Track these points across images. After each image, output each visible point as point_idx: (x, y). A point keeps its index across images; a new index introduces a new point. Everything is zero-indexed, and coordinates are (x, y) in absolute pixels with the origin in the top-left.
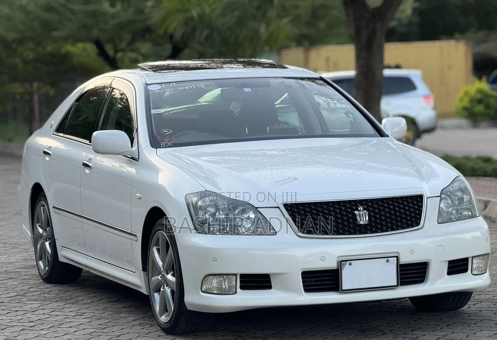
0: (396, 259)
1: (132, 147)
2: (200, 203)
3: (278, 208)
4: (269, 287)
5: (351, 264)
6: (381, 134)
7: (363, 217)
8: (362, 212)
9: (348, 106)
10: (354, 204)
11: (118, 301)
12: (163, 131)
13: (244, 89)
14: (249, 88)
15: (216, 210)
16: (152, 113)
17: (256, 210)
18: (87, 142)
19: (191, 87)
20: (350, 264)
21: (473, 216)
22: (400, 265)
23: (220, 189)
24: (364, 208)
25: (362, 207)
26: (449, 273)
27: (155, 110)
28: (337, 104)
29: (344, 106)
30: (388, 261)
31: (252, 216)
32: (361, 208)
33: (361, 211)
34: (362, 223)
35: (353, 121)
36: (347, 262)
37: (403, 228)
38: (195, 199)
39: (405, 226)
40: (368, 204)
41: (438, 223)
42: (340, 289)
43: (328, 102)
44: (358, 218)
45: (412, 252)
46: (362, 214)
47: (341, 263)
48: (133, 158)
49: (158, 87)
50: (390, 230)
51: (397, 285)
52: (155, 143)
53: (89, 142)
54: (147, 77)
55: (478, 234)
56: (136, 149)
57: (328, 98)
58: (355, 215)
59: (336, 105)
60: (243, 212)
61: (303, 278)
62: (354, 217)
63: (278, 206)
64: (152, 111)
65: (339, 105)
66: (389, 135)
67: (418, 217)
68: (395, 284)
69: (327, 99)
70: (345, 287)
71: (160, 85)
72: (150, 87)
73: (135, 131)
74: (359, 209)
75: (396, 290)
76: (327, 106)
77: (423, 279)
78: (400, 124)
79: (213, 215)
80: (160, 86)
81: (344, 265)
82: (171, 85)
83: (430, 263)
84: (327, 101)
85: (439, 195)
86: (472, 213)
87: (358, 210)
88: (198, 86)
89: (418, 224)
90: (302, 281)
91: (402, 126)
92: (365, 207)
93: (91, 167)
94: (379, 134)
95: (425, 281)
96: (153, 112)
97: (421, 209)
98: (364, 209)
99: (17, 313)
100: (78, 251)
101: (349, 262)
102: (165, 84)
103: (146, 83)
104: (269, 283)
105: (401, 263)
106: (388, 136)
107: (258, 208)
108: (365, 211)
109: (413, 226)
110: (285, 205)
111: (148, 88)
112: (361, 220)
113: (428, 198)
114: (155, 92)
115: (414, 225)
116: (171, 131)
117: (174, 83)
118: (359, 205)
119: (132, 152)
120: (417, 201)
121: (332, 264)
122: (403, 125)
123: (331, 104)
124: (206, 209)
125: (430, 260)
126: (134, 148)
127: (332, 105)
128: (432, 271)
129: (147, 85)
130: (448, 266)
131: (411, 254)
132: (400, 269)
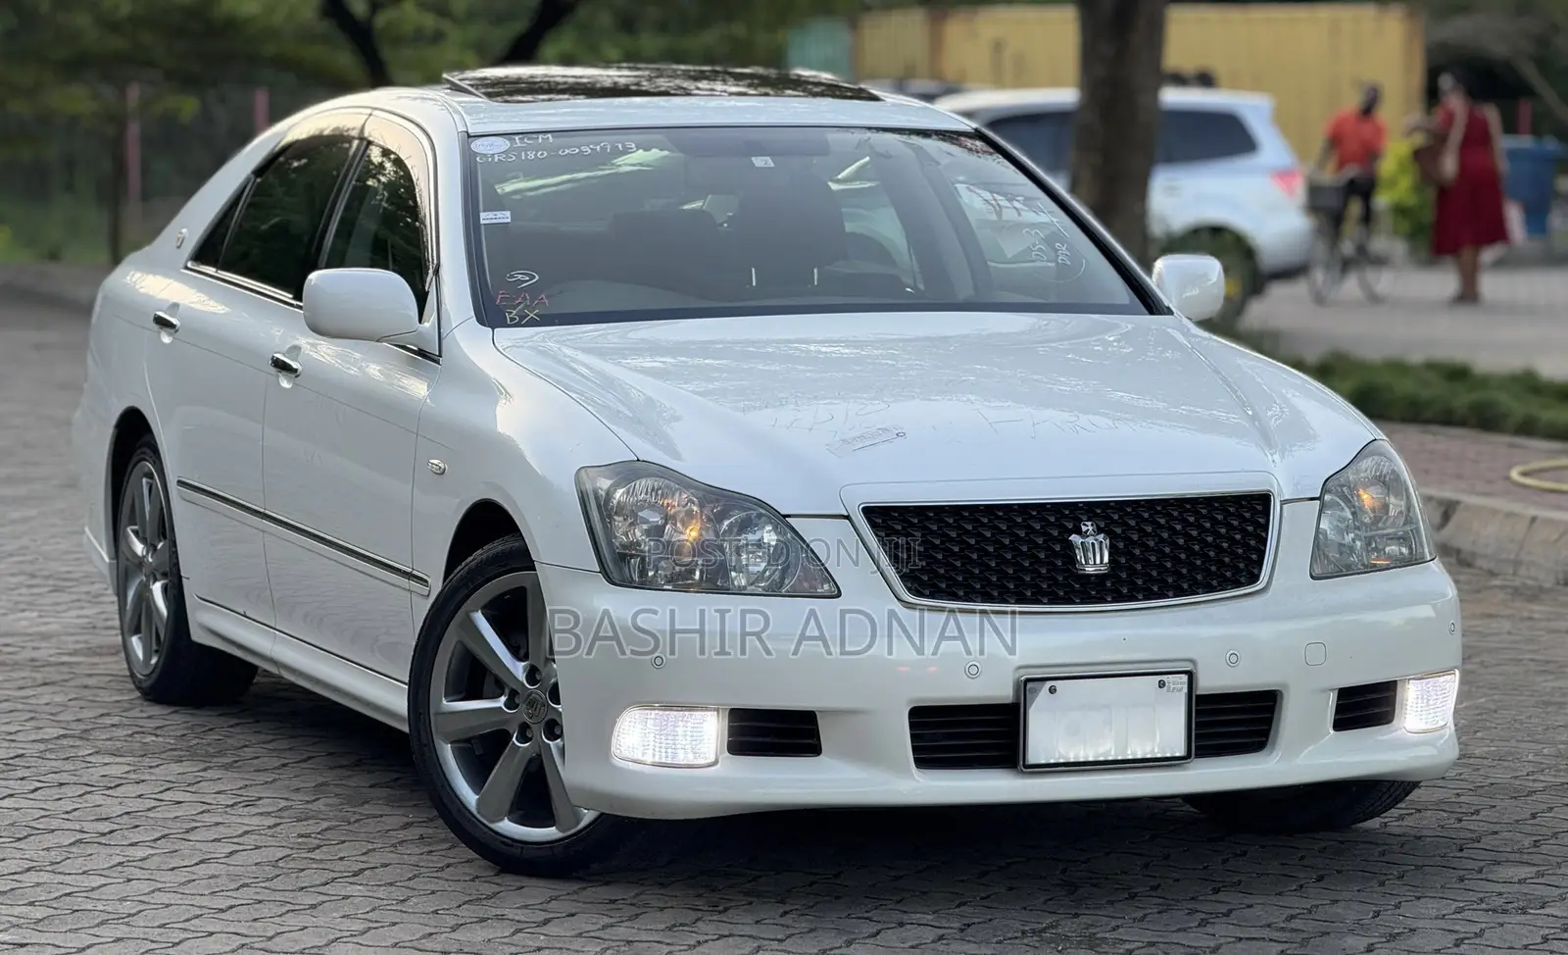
0: (1185, 678)
1: (420, 322)
2: (619, 494)
3: (847, 517)
4: (815, 750)
5: (1055, 690)
6: (1150, 304)
7: (1094, 554)
8: (1090, 540)
9: (1055, 220)
10: (1068, 515)
11: (357, 765)
12: (512, 276)
13: (753, 159)
14: (768, 158)
15: (666, 520)
16: (482, 222)
17: (781, 520)
18: (287, 296)
19: (598, 147)
20: (1052, 690)
21: (1413, 560)
22: (1198, 697)
23: (677, 456)
24: (1098, 526)
25: (1092, 525)
26: (1340, 725)
27: (491, 215)
28: (1022, 213)
29: (1043, 218)
30: (1162, 684)
31: (769, 536)
32: (1088, 527)
33: (1088, 536)
34: (1090, 570)
35: (1069, 263)
36: (1043, 685)
37: (1211, 589)
38: (605, 484)
39: (1215, 583)
40: (1111, 515)
41: (1312, 577)
42: (1021, 763)
43: (998, 204)
44: (1080, 555)
45: (1233, 660)
46: (1093, 544)
47: (1026, 687)
48: (421, 353)
49: (503, 144)
50: (1171, 594)
51: (1188, 756)
52: (490, 313)
53: (291, 296)
54: (469, 114)
55: (1425, 611)
56: (433, 325)
57: (998, 193)
58: (1071, 546)
59: (1019, 215)
60: (745, 526)
61: (912, 726)
62: (1069, 555)
63: (846, 514)
64: (483, 215)
65: (1029, 216)
66: (1174, 309)
67: (1254, 557)
68: (1180, 751)
69: (995, 195)
70: (1032, 759)
71: (509, 140)
72: (478, 146)
73: (431, 271)
74: (1084, 528)
75: (1185, 769)
76: (995, 218)
77: (1264, 739)
78: (1205, 277)
79: (657, 531)
80: (508, 142)
81: (1036, 692)
82: (540, 141)
83: (1284, 692)
84: (993, 202)
85: (1318, 495)
86: (1411, 548)
87: (1079, 532)
88: (620, 146)
89: (1254, 578)
90: (912, 736)
91: (1211, 283)
92: (1102, 525)
93: (296, 370)
94: (1145, 306)
95: (1268, 744)
96: (486, 217)
97: (1264, 534)
98: (1099, 530)
99: (64, 789)
100: (248, 615)
101: (1049, 684)
102: (521, 136)
103: (467, 132)
104: (812, 738)
105: (1199, 693)
106: (1169, 312)
107: (789, 516)
108: (1101, 537)
109: (1238, 584)
110: (870, 512)
111: (473, 146)
112: (1087, 563)
113: (1284, 502)
114: (493, 159)
115: (1243, 580)
116: (537, 278)
117: (549, 135)
118: (1084, 518)
119: (420, 334)
120: (1252, 509)
121: (997, 689)
122: (1215, 279)
123: (1004, 210)
124: (635, 515)
125: (1286, 686)
126: (427, 325)
127: (1009, 214)
128: (1291, 719)
129: (469, 136)
130: (1337, 705)
131: (1232, 664)
132: (1196, 710)
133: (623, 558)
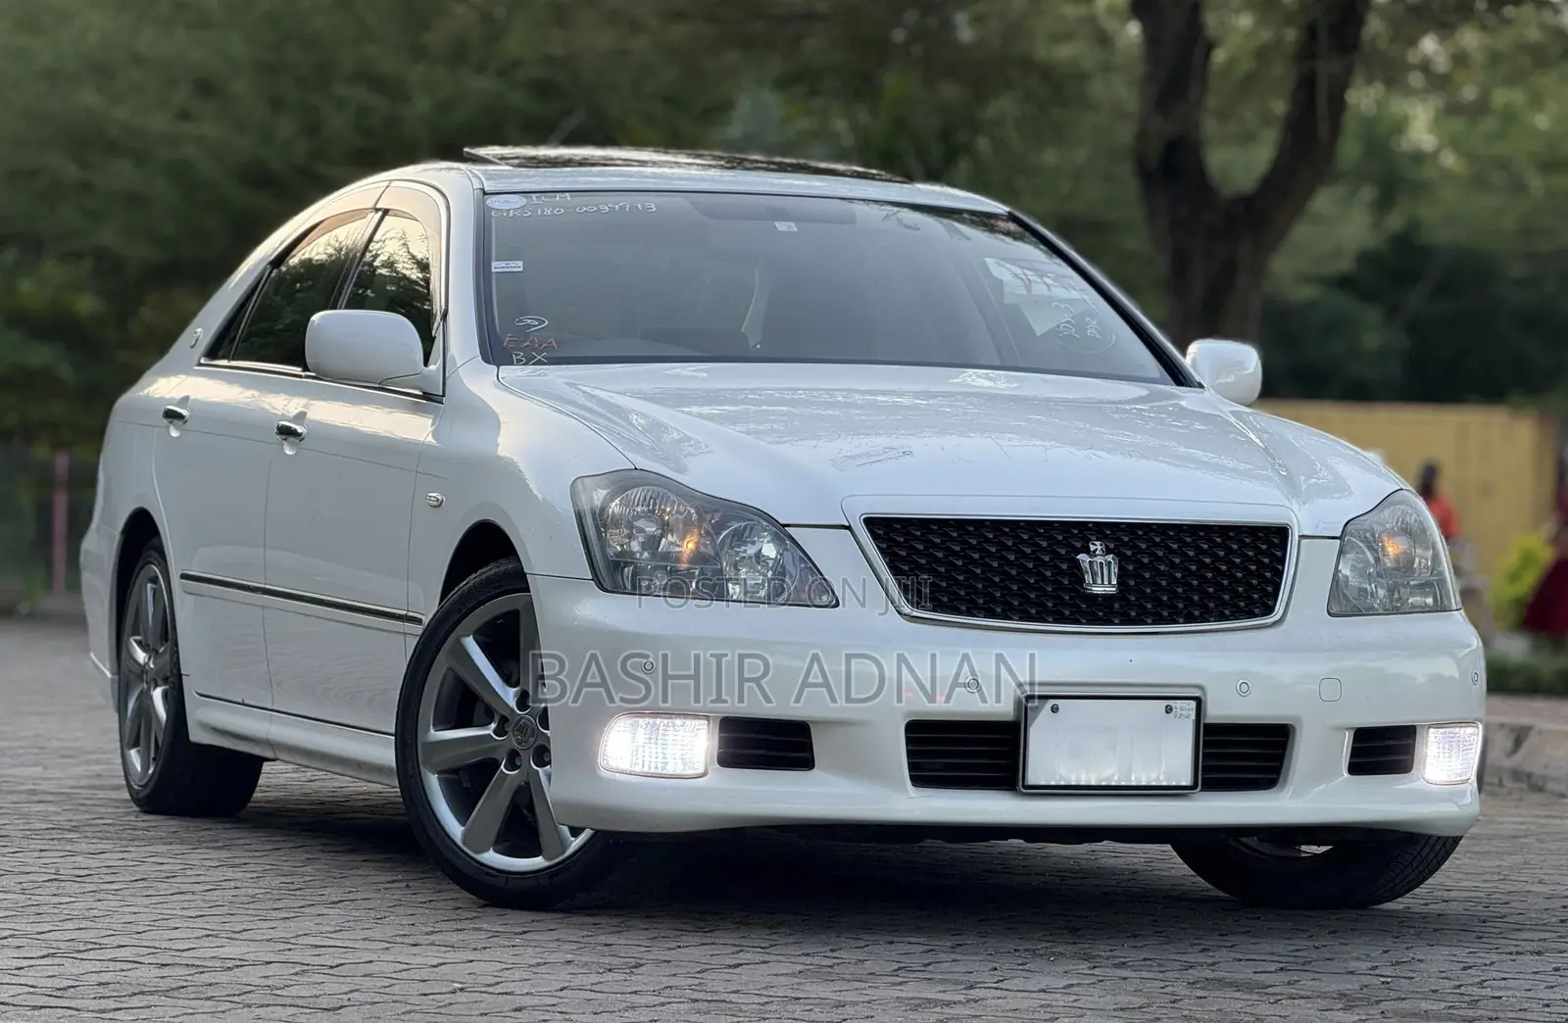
0: (1193, 704)
1: (426, 364)
2: (615, 507)
3: (848, 528)
4: (806, 762)
5: (1057, 709)
6: (1179, 376)
7: (1101, 575)
8: (1099, 559)
9: (1086, 297)
10: (1078, 533)
12: (522, 321)
13: (777, 224)
14: (793, 224)
15: (663, 530)
16: (493, 270)
17: (781, 532)
18: (297, 370)
19: (617, 207)
20: (1055, 709)
21: (1440, 607)
22: (1206, 725)
23: (682, 470)
24: (1107, 547)
25: (1101, 545)
26: (1355, 769)
27: (503, 264)
28: (1052, 288)
29: (1075, 295)
30: (1169, 710)
31: (770, 550)
32: (1097, 546)
33: (1096, 556)
34: (1097, 590)
35: (1098, 336)
36: (1045, 704)
37: (1222, 618)
38: (599, 496)
39: (1227, 612)
40: (1123, 537)
41: (1329, 612)
42: (1021, 783)
43: (1028, 280)
44: (1088, 578)
45: (1244, 690)
46: (1101, 563)
47: (1029, 703)
48: (427, 396)
49: (518, 201)
50: (1181, 620)
51: (1193, 787)
52: (495, 351)
53: (300, 369)
54: (488, 179)
55: (1448, 668)
56: (438, 369)
57: (1028, 269)
58: (1077, 564)
59: (1049, 289)
60: (739, 537)
61: (909, 741)
62: (1076, 574)
63: (847, 524)
64: (494, 264)
65: (1059, 292)
66: (1205, 385)
67: (1270, 589)
68: (1187, 781)
69: (1026, 271)
70: (1032, 780)
71: (525, 197)
72: (493, 202)
73: (438, 318)
74: (1092, 548)
75: (1192, 800)
76: (1025, 292)
77: (1275, 776)
78: (1240, 365)
79: (652, 543)
80: (525, 200)
81: (1037, 709)
82: (558, 198)
83: (1297, 727)
84: (1024, 277)
85: (1338, 535)
86: (1435, 600)
87: (1087, 551)
88: (639, 206)
89: (1268, 610)
90: (908, 752)
91: (1248, 372)
92: (1112, 546)
93: (300, 434)
94: (1170, 374)
95: (1279, 782)
96: (497, 266)
97: (1280, 567)
98: (1108, 551)
100: (246, 702)
101: (1051, 702)
102: (537, 195)
103: (483, 190)
104: (804, 752)
105: (1208, 721)
106: (1201, 386)
107: (788, 526)
108: (1110, 558)
109: (1251, 615)
110: (873, 524)
111: (488, 202)
112: (1095, 582)
113: (1302, 537)
114: (508, 215)
115: (1257, 611)
116: (547, 322)
117: (567, 194)
118: (1093, 538)
119: (425, 377)
120: (1271, 544)
121: (999, 706)
122: (1252, 370)
123: (1033, 284)
124: (631, 527)
125: (1298, 719)
126: (432, 367)
127: (1039, 289)
128: (1303, 755)
129: (485, 193)
130: (1352, 747)
131: (1243, 694)
132: (1204, 741)
133: (617, 565)
